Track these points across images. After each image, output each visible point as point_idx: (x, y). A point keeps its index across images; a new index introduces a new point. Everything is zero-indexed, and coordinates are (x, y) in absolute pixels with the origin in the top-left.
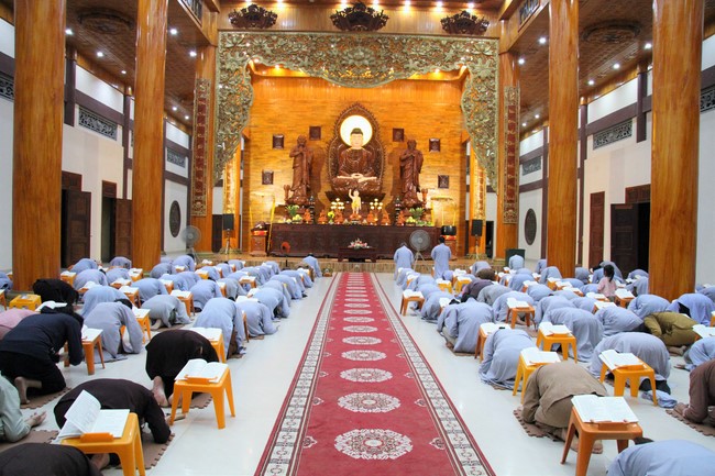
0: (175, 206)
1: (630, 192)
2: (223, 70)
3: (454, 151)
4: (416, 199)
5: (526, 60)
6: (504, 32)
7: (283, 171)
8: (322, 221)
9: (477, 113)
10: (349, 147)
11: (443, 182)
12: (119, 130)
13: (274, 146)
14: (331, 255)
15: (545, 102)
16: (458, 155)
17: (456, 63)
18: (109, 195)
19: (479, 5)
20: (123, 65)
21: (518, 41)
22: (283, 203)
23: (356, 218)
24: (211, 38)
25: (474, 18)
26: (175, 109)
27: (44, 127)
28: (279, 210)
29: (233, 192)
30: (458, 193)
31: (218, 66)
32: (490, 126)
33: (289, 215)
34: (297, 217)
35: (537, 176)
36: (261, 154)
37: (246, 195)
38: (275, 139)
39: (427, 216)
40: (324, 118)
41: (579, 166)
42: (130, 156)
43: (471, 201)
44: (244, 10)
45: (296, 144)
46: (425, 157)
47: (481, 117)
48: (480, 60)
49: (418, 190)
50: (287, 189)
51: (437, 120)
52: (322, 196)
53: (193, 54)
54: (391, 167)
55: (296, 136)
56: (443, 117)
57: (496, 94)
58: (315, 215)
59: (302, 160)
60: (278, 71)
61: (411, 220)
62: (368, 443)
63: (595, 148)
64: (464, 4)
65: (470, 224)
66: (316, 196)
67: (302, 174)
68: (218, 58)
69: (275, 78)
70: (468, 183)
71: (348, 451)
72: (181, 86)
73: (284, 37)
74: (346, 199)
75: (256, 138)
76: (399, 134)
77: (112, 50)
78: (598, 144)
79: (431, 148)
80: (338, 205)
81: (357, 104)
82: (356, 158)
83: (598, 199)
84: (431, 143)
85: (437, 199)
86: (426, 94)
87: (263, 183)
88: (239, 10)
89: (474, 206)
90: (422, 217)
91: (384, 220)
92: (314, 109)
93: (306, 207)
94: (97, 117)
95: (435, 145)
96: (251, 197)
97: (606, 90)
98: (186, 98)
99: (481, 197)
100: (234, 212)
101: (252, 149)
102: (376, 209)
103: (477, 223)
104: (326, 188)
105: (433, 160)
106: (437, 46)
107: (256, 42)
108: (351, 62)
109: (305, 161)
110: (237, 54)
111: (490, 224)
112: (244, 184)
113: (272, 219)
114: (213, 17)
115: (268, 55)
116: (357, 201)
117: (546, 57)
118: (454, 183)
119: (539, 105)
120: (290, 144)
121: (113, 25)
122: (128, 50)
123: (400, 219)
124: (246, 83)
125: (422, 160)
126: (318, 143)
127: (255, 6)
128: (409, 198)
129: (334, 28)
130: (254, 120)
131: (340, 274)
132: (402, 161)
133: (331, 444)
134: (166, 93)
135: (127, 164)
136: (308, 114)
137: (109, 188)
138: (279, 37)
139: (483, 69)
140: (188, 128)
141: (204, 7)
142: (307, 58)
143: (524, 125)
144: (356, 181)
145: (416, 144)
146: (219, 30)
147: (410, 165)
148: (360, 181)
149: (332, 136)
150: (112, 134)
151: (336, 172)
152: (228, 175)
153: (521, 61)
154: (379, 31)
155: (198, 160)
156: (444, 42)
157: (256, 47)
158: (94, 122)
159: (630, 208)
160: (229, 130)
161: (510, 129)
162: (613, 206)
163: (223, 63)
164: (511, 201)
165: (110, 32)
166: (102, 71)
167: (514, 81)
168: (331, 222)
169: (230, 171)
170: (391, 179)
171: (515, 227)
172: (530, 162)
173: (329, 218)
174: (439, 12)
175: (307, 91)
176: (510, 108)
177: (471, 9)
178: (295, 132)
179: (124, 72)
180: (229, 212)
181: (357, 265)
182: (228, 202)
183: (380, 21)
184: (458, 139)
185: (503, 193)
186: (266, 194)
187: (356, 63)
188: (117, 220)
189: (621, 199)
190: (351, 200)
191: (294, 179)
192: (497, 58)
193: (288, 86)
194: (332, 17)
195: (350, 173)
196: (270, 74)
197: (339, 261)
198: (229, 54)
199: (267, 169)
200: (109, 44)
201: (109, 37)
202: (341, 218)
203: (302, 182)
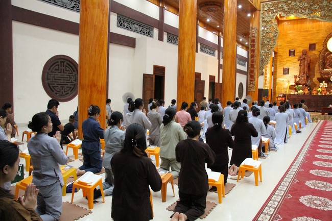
0: (241, 85)
2: (263, 21)
7: (294, 67)
8: (314, 93)
10: (331, 53)
12: (216, 52)
13: (290, 55)
14: (318, 111)
18: (212, 81)
20: (218, 23)
22: (294, 84)
24: (257, 7)
26: (241, 40)
28: (291, 87)
29: (268, 79)
31: (261, 19)
33: (296, 90)
34: (301, 91)
36: (283, 59)
37: (275, 79)
38: (290, 52)
40: (318, 38)
42: (221, 63)
45: (301, 54)
50: (296, 77)
52: (315, 80)
53: (249, 15)
55: (301, 49)
58: (311, 90)
59: (304, 62)
60: (292, 17)
66: (311, 80)
67: (304, 69)
68: (261, 16)
69: (291, 20)
72: (244, 29)
74: (329, 81)
75: (280, 52)
77: (213, 18)
80: (324, 85)
87: (284, 74)
92: (312, 34)
93: (306, 86)
94: (207, 47)
96: (277, 81)
98: (246, 35)
100: (268, 88)
101: (278, 57)
104: (317, 75)
107: (280, 6)
109: (306, 62)
110: (270, 12)
112: (274, 74)
113: (288, 92)
115: (286, 11)
120: (298, 53)
121: (214, 8)
122: (220, 17)
124: (275, 26)
126: (314, 52)
130: (279, 43)
131: (322, 121)
134: (237, 34)
135: (220, 67)
136: (309, 37)
137: (212, 78)
140: (247, 48)
142: (307, 10)
146: (261, 2)
149: (322, 48)
150: (213, 54)
151: (324, 67)
152: (266, 70)
155: (252, 65)
157: (280, 8)
158: (206, 50)
160: (266, 50)
163: (263, 18)
165: (212, 11)
166: (209, 27)
168: (319, 94)
169: (267, 69)
173: (318, 92)
175: (308, 25)
178: (301, 47)
179: (218, 26)
180: (266, 88)
182: (265, 84)
186: (285, 80)
188: (215, 92)
191: (300, 72)
193: (297, 24)
196: (287, 19)
197: (322, 114)
198: (266, 14)
199: (286, 67)
200: (212, 15)
201: (212, 13)
202: (325, 92)
203: (304, 73)
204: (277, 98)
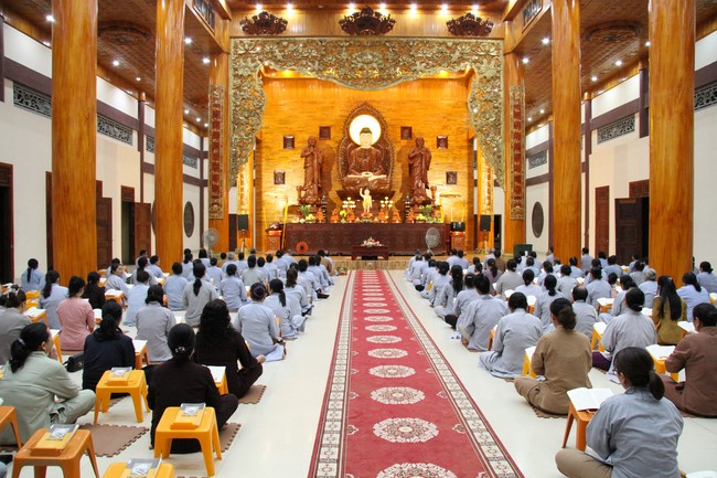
1: (633, 186)
2: (236, 76)
3: (461, 147)
4: (425, 195)
5: (530, 59)
6: (508, 33)
7: (294, 171)
8: (334, 220)
9: (484, 113)
10: (358, 146)
11: (451, 178)
12: (135, 135)
13: (285, 147)
14: (344, 253)
15: (550, 98)
16: (465, 152)
17: (462, 64)
18: (128, 199)
19: (483, 7)
20: (137, 72)
21: (522, 42)
22: (296, 203)
23: (367, 216)
24: (223, 45)
25: (479, 19)
26: (187, 112)
27: (80, 144)
28: (292, 210)
29: (246, 193)
30: (466, 189)
31: (231, 72)
32: (496, 125)
33: (302, 215)
34: (310, 217)
35: (544, 169)
36: (273, 154)
37: (259, 195)
38: (285, 140)
39: (437, 212)
40: (333, 118)
41: (583, 160)
42: (147, 160)
43: (479, 196)
44: (255, 18)
45: (306, 145)
46: (433, 154)
47: (487, 116)
48: (485, 61)
49: (427, 187)
50: (300, 189)
51: (444, 118)
52: (333, 194)
53: (206, 61)
54: (400, 165)
55: (306, 137)
56: (450, 115)
57: (502, 94)
58: (328, 214)
59: (312, 160)
60: (287, 73)
61: (421, 217)
62: (401, 429)
63: (599, 142)
64: (469, 7)
65: (479, 219)
66: (327, 195)
67: (313, 173)
68: (231, 64)
69: (285, 79)
70: (475, 178)
71: (385, 436)
72: (193, 90)
73: (295, 43)
74: (357, 197)
75: (267, 139)
76: (407, 132)
77: (127, 59)
78: (602, 138)
79: (438, 146)
80: (349, 204)
81: (365, 103)
82: (365, 157)
83: (603, 193)
84: (439, 140)
85: (446, 196)
86: (433, 92)
87: (275, 183)
88: (250, 17)
89: (482, 201)
90: (432, 213)
91: (394, 218)
92: (324, 109)
93: (318, 206)
95: (442, 143)
96: (264, 198)
97: (609, 86)
98: (201, 102)
99: (489, 193)
100: (248, 213)
101: (264, 150)
102: (387, 207)
103: (486, 219)
104: (336, 187)
105: (441, 157)
106: (443, 48)
107: (268, 48)
108: (360, 65)
109: (315, 161)
110: (249, 60)
111: (498, 218)
112: (257, 183)
113: (286, 219)
114: (225, 25)
115: (279, 61)
116: (367, 200)
117: (550, 55)
118: (462, 179)
119: (544, 101)
120: (301, 145)
121: (130, 37)
122: (145, 58)
123: (410, 217)
124: (258, 88)
125: (430, 158)
126: (328, 142)
127: (266, 13)
128: (418, 195)
129: (343, 33)
130: (265, 122)
131: (354, 272)
132: (411, 158)
133: (371, 432)
135: (145, 168)
136: (318, 114)
137: (127, 193)
138: (289, 42)
139: (488, 69)
140: (201, 131)
141: (217, 16)
142: (317, 63)
143: (530, 119)
144: (366, 179)
145: (423, 141)
146: (231, 37)
147: (418, 162)
148: (370, 179)
149: (341, 135)
150: (127, 140)
151: (347, 172)
152: (242, 176)
153: (526, 61)
154: (386, 35)
155: (214, 164)
156: (450, 44)
157: (267, 53)
158: (111, 129)
159: (634, 202)
160: (243, 134)
161: (515, 127)
162: (617, 200)
163: (236, 70)
164: (519, 198)
165: (126, 43)
166: (119, 79)
167: (519, 81)
168: (343, 221)
170: (400, 177)
171: (522, 223)
172: (536, 156)
173: (341, 217)
174: (444, 14)
175: (315, 91)
176: (515, 106)
177: (476, 11)
178: (305, 133)
179: (138, 79)
180: (243, 213)
181: (370, 263)
182: (242, 203)
183: (387, 25)
184: (465, 136)
185: (510, 190)
186: (279, 195)
187: (365, 66)
188: (136, 224)
189: (625, 194)
190: (362, 199)
191: (306, 179)
192: (501, 58)
193: (297, 87)
194: (340, 22)
195: (360, 171)
196: (279, 77)
197: (353, 259)
198: (241, 60)
199: (279, 170)
200: (125, 53)
201: (126, 48)
202: (353, 217)
203: (313, 181)
204: (267, 231)
